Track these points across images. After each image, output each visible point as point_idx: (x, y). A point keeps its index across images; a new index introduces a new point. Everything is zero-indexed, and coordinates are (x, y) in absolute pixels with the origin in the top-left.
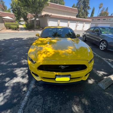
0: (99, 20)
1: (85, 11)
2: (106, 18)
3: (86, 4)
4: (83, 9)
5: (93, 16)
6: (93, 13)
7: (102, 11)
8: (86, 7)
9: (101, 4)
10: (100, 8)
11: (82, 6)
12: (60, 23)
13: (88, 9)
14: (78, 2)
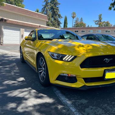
0: (77, 31)
1: (55, 19)
2: (85, 30)
3: (54, 11)
4: (52, 17)
5: (67, 27)
6: (65, 23)
7: (76, 21)
8: (56, 15)
9: (74, 14)
10: (73, 17)
11: (50, 13)
12: (25, 33)
13: (59, 17)
14: (43, 7)
